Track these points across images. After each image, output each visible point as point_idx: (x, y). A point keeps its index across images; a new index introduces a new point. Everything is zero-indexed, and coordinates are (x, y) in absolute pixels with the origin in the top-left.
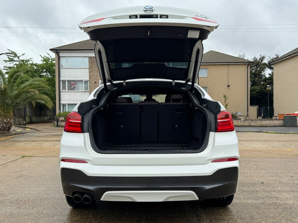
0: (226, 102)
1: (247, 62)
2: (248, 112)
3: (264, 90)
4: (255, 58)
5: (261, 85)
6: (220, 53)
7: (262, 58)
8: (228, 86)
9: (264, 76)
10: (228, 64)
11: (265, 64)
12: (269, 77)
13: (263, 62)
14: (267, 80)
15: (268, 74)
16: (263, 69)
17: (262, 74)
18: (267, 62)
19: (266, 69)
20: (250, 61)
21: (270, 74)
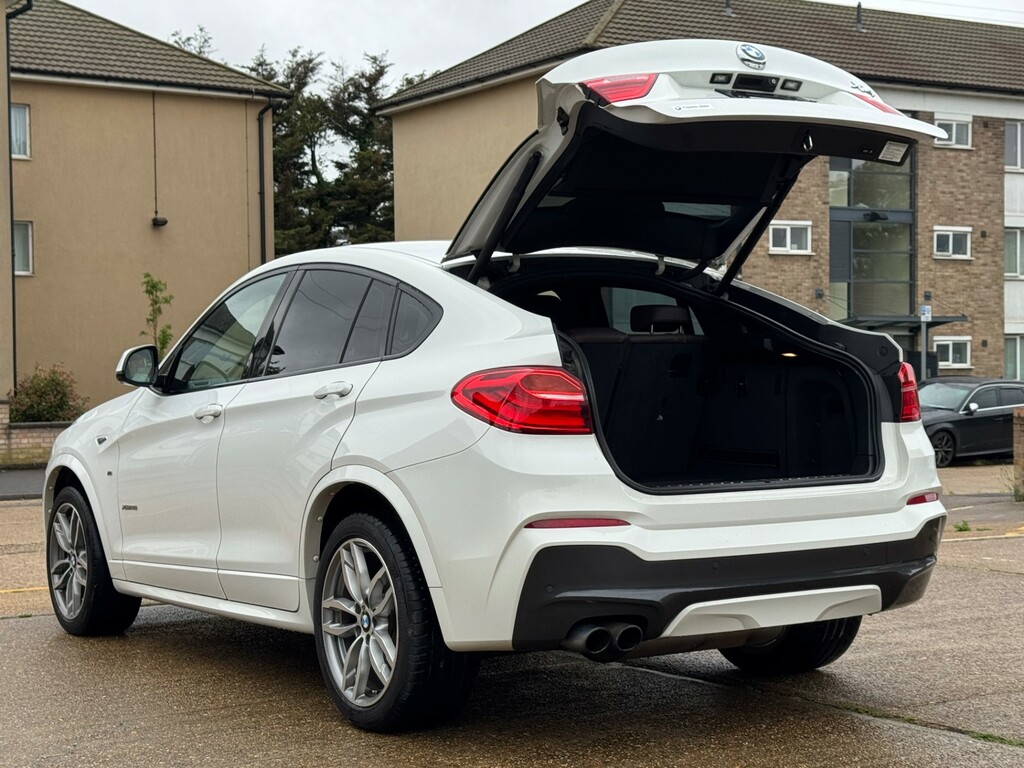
0: (162, 322)
1: (258, 93)
4: (261, 64)
5: (301, 225)
6: (90, 15)
7: (303, 71)
8: (158, 223)
9: (315, 172)
10: (154, 94)
11: (318, 104)
12: (337, 180)
13: (307, 92)
14: (329, 195)
15: (332, 161)
16: (308, 134)
17: (300, 161)
18: (325, 96)
19: (323, 134)
20: (274, 89)
21: (340, 163)
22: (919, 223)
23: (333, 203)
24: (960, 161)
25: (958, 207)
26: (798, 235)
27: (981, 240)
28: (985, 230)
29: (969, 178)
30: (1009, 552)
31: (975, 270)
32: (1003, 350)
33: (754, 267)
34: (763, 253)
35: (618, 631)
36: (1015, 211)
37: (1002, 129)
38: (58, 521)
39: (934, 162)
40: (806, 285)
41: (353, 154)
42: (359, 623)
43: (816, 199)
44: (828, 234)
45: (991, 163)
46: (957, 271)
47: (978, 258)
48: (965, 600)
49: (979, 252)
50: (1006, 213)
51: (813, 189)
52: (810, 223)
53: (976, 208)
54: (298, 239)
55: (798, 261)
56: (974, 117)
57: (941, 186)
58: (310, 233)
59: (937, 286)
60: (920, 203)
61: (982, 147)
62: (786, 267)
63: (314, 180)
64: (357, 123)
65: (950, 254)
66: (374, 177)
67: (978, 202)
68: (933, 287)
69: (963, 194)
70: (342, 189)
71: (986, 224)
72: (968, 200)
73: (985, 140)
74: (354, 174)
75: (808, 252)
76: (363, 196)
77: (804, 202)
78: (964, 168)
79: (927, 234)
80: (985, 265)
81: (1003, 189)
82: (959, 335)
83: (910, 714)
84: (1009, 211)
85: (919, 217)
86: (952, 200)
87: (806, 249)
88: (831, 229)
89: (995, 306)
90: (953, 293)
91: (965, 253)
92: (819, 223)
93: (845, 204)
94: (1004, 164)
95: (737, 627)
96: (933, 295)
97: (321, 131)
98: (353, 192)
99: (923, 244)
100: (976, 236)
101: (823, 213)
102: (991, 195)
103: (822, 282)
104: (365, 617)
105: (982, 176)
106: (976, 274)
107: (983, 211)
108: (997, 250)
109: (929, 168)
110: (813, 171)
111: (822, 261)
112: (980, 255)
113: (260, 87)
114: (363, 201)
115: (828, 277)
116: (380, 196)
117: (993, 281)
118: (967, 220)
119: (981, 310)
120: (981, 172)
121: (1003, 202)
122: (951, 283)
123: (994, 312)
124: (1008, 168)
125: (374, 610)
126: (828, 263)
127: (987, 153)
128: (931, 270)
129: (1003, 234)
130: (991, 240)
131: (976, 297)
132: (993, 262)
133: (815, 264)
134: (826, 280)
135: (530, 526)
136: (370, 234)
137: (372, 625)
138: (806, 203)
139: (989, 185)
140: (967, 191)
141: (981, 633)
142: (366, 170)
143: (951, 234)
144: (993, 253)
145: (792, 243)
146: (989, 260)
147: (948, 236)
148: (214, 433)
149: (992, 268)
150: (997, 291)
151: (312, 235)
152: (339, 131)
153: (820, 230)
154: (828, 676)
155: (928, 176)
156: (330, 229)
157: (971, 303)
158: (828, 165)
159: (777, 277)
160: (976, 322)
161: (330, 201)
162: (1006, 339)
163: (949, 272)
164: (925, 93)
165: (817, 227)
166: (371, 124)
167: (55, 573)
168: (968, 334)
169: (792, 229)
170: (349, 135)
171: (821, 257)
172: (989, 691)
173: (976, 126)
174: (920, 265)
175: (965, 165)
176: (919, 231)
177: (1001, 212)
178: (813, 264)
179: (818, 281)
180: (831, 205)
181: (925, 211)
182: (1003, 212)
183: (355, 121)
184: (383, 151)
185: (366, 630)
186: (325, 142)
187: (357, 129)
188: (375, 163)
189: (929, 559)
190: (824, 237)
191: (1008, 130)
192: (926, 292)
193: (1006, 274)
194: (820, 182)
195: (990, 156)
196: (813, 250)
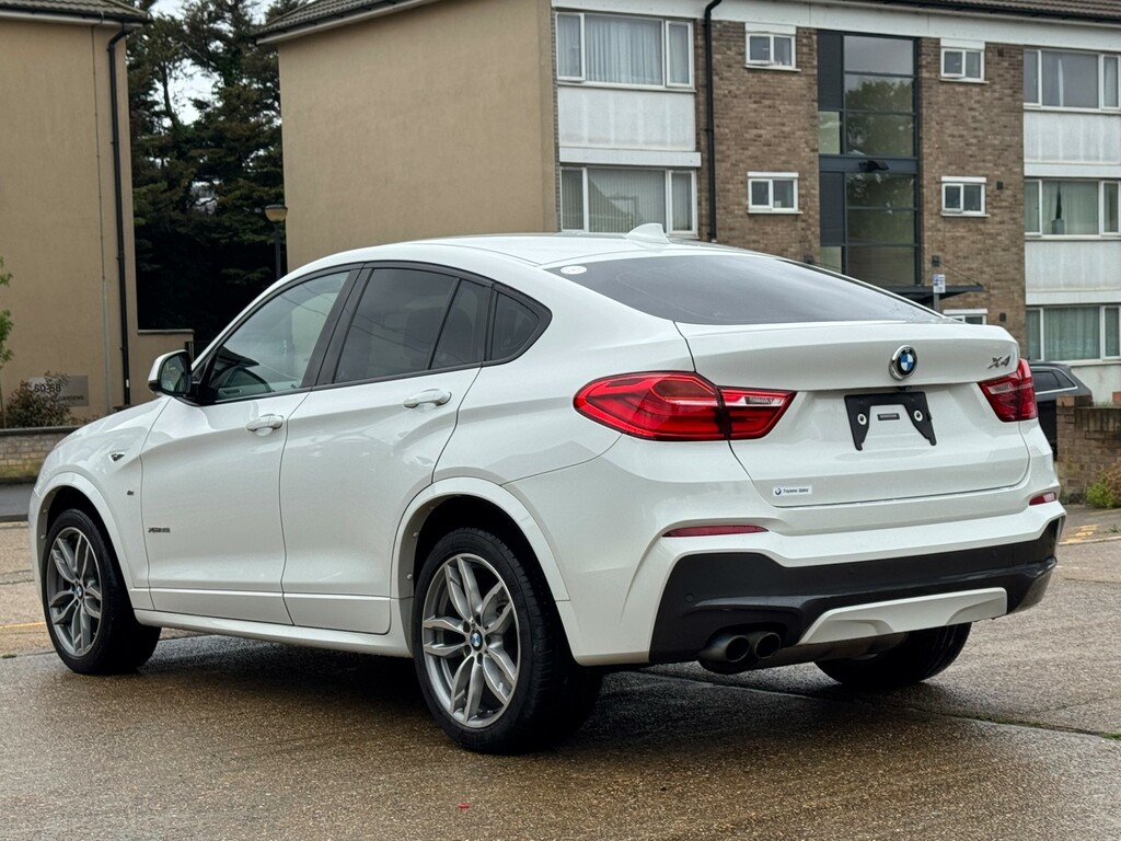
1: (108, 16)
2: (126, 375)
3: (176, 215)
5: (153, 180)
9: (168, 113)
11: (171, 27)
12: (197, 123)
13: (156, 11)
14: (188, 141)
15: (190, 99)
16: (159, 65)
17: (150, 99)
18: (179, 17)
19: (177, 64)
20: (128, 12)
21: (200, 101)
22: (925, 173)
23: (193, 153)
24: (971, 98)
25: (970, 153)
26: (783, 190)
27: (997, 192)
28: (1001, 180)
29: (982, 118)
30: (1079, 560)
31: (989, 228)
32: (1024, 325)
33: (731, 229)
34: (741, 212)
35: (756, 638)
36: (1036, 157)
37: (1020, 57)
38: (57, 548)
39: (941, 98)
40: (793, 250)
41: (216, 90)
42: (468, 642)
43: (803, 145)
44: (818, 187)
45: (1008, 99)
46: (970, 230)
47: (993, 215)
48: (1050, 610)
49: (995, 207)
50: (1025, 160)
51: (799, 133)
52: (796, 175)
53: (990, 154)
54: (150, 199)
55: (783, 221)
56: (986, 43)
57: (950, 128)
58: (165, 191)
59: (946, 250)
60: (926, 150)
61: (997, 80)
62: (768, 229)
63: (167, 122)
64: (221, 50)
65: (961, 211)
66: (245, 119)
67: (993, 146)
68: (942, 250)
69: (975, 137)
70: (204, 134)
71: (1002, 173)
72: (981, 144)
73: (1001, 72)
74: (219, 116)
75: (794, 210)
76: (232, 143)
77: (788, 150)
78: (976, 106)
79: (933, 186)
80: (1002, 222)
81: (1022, 131)
82: (974, 308)
83: (1033, 719)
84: (1028, 157)
85: (925, 167)
86: (961, 144)
87: (792, 206)
88: (821, 182)
89: (1014, 272)
90: (965, 258)
91: (979, 209)
92: (807, 175)
93: (837, 152)
94: (1023, 101)
95: (871, 632)
96: (942, 260)
97: (176, 61)
98: (219, 138)
99: (929, 199)
100: (991, 188)
101: (811, 163)
102: (1008, 138)
103: (811, 246)
104: (476, 635)
105: (997, 115)
106: (991, 234)
107: (999, 158)
108: (1016, 205)
109: (935, 107)
110: (799, 112)
111: (811, 221)
112: (995, 211)
113: (110, 10)
114: (232, 150)
115: (818, 240)
116: (253, 143)
117: (1012, 242)
118: (980, 168)
119: (998, 277)
120: (995, 110)
121: (1022, 147)
122: (963, 245)
123: (1014, 280)
124: (1027, 105)
125: (487, 628)
126: (818, 223)
127: (1002, 88)
128: (939, 230)
129: (1022, 184)
130: (1008, 192)
131: (992, 261)
132: (1012, 219)
133: (803, 225)
134: (816, 244)
135: (668, 535)
136: (243, 191)
137: (485, 643)
138: (792, 151)
139: (1005, 127)
140: (980, 133)
141: (1078, 642)
142: (234, 111)
143: (962, 186)
144: (1011, 209)
145: (775, 199)
146: (1006, 217)
147: (958, 189)
148: (275, 447)
149: (1010, 227)
150: (1017, 254)
151: (169, 194)
152: (198, 61)
153: (808, 183)
154: (936, 687)
155: (934, 116)
156: (190, 185)
157: (986, 269)
158: (816, 104)
159: (758, 242)
160: (992, 292)
161: (189, 150)
162: (1028, 312)
163: (960, 231)
164: (929, 15)
165: (805, 179)
166: (239, 51)
167: (54, 606)
168: (983, 307)
169: (774, 182)
170: (210, 66)
171: (810, 216)
172: (1105, 696)
173: (990, 55)
174: (926, 224)
175: (978, 102)
176: (925, 182)
177: (1021, 158)
178: (800, 225)
179: (807, 246)
180: (821, 152)
181: (931, 158)
182: (1022, 158)
183: (217, 47)
184: (255, 86)
185: (477, 649)
186: (181, 75)
187: (220, 58)
188: (246, 102)
189: (1049, 561)
190: (812, 191)
191: (1027, 59)
192: (933, 257)
193: (1027, 234)
194: (807, 125)
195: (1006, 91)
196: (799, 208)
